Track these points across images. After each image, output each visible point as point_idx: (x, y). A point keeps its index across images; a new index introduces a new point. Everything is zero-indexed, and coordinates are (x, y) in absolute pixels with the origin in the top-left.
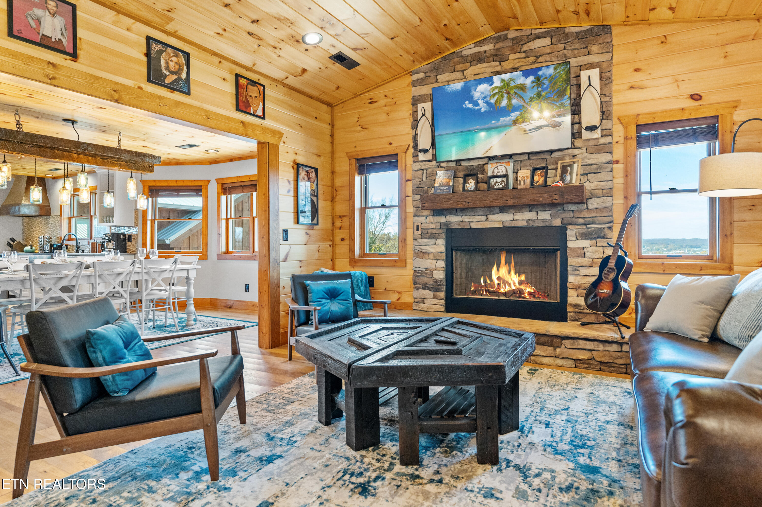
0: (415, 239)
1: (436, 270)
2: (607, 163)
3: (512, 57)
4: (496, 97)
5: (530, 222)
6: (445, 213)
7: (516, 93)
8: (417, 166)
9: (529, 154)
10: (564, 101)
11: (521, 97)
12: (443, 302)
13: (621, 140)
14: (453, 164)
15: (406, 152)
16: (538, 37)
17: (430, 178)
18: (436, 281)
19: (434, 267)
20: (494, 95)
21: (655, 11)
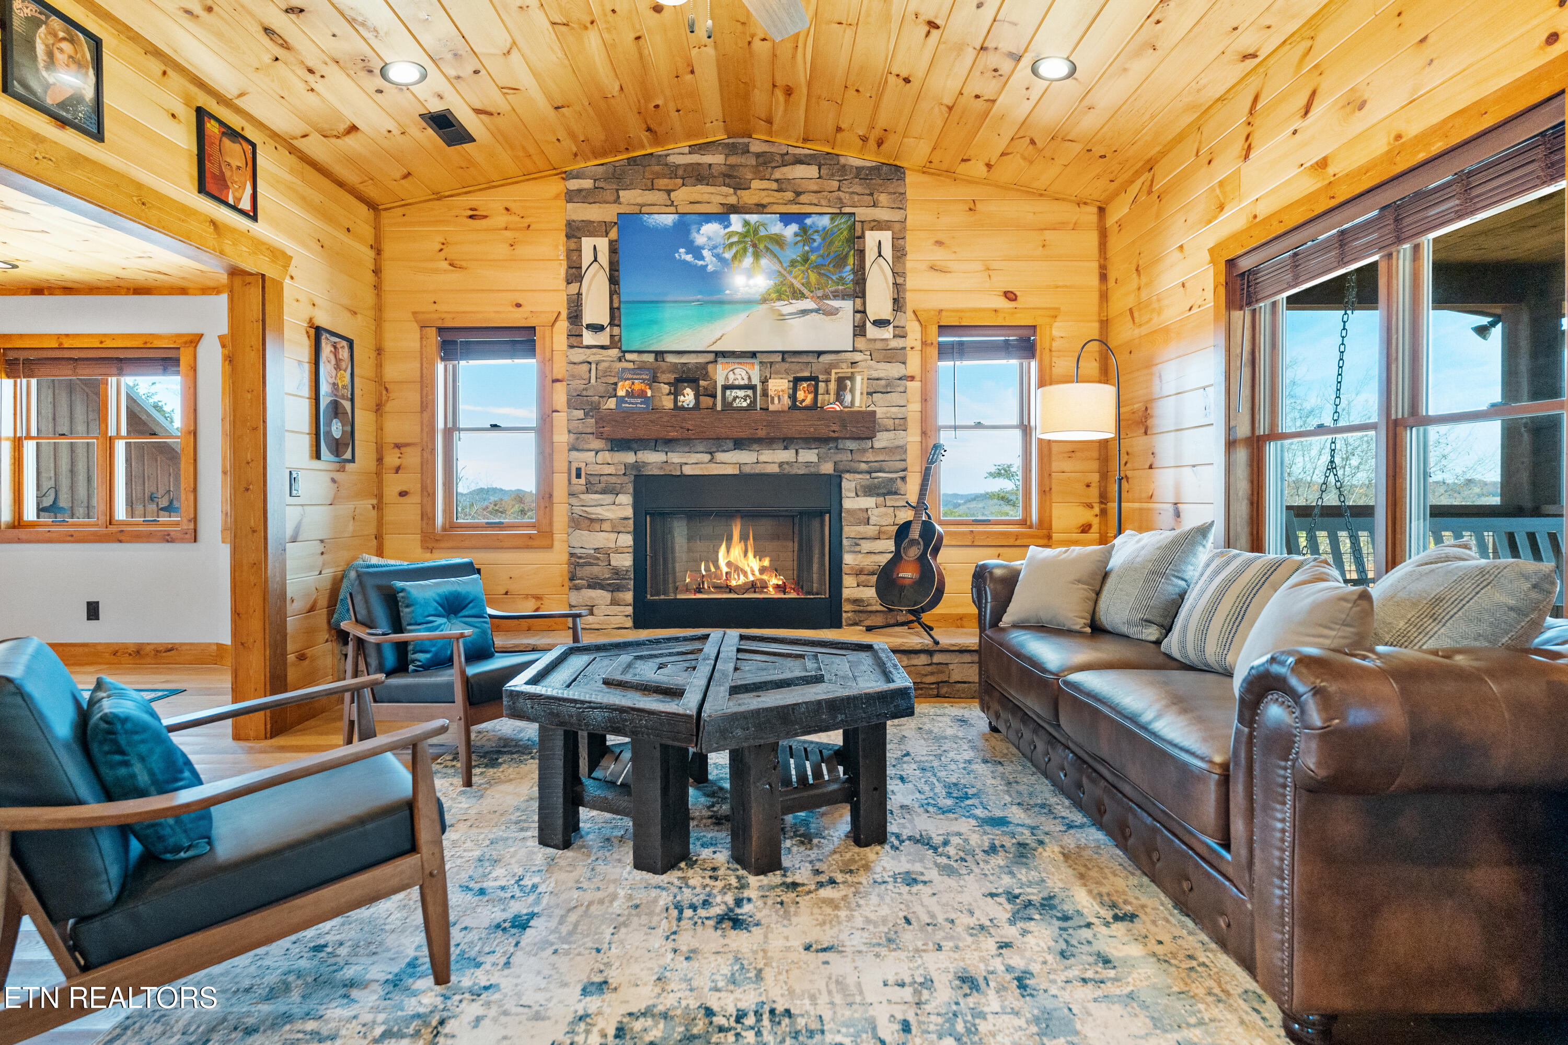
0: (572, 495)
1: (617, 551)
2: (900, 379)
3: (756, 184)
4: (734, 250)
5: (785, 466)
6: (635, 446)
7: (767, 249)
8: (578, 355)
9: (783, 353)
10: (844, 275)
11: (775, 256)
12: (630, 610)
13: (918, 345)
14: (650, 358)
15: (553, 325)
16: (799, 161)
17: (604, 380)
18: (616, 572)
19: (613, 545)
20: (731, 245)
21: (968, 163)
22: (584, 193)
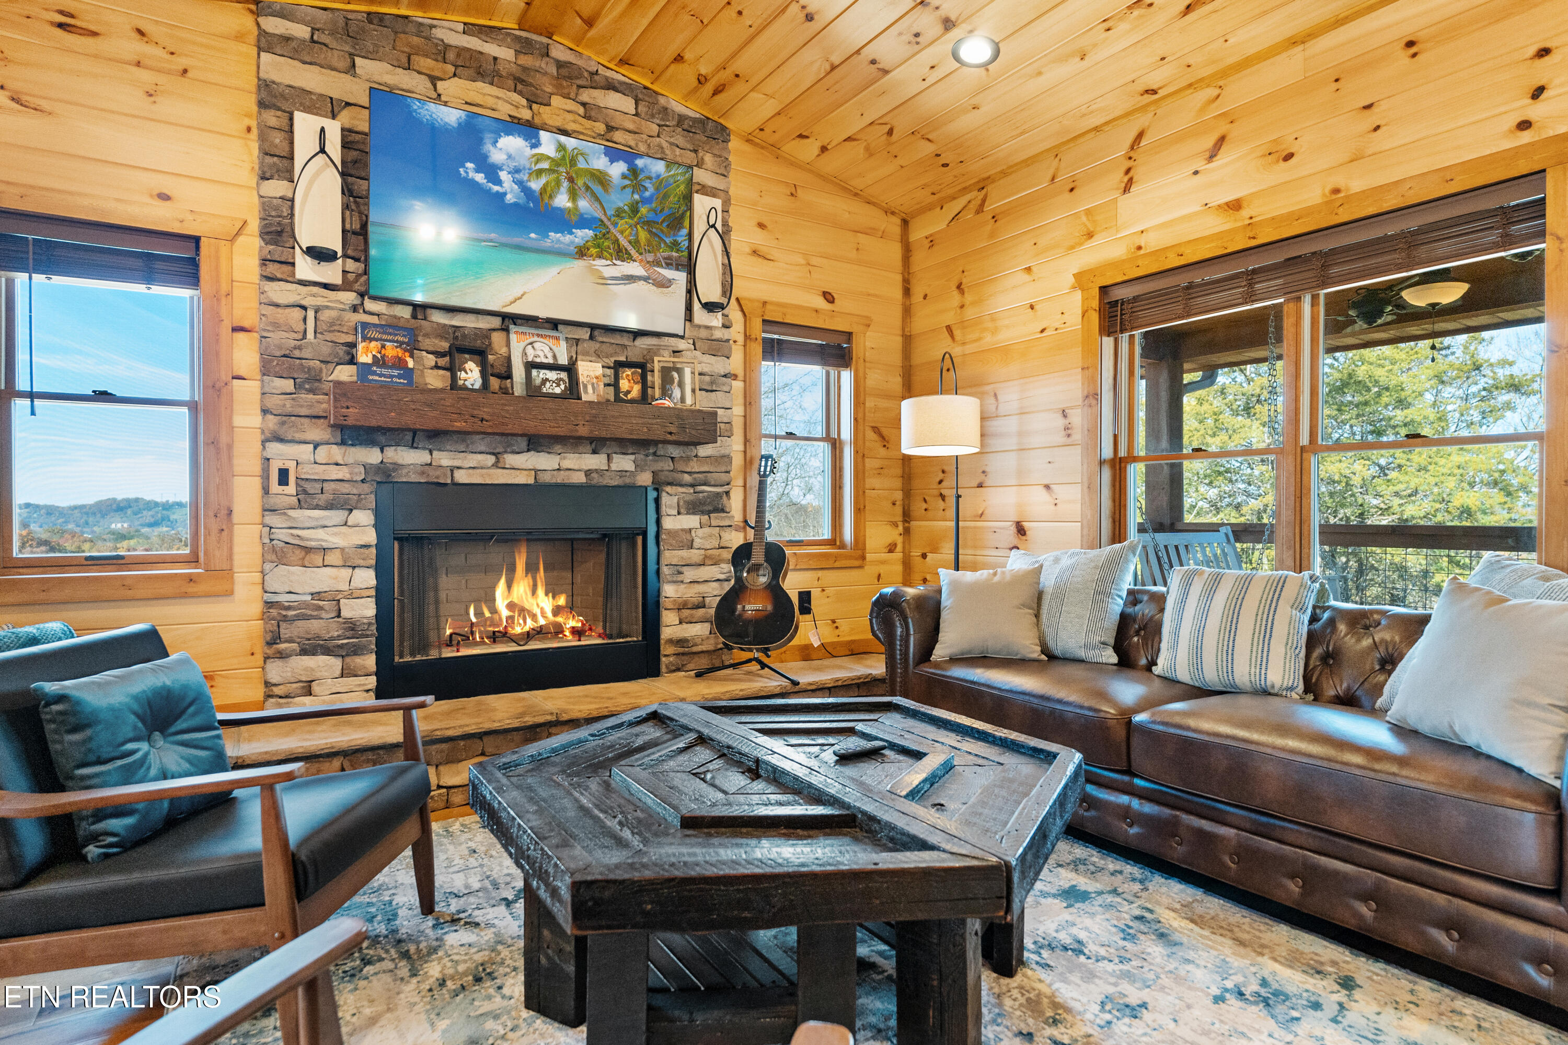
0: (268, 510)
1: (351, 596)
2: (725, 376)
3: (556, 101)
4: (543, 180)
5: (594, 475)
6: (382, 439)
7: (588, 188)
8: (282, 293)
9: (593, 327)
10: (680, 239)
11: (597, 199)
12: (372, 681)
13: (740, 339)
14: (405, 312)
15: (233, 240)
16: (611, 86)
17: (329, 336)
18: (352, 627)
19: (346, 587)
20: (540, 172)
21: (806, 141)
22: (294, 44)
